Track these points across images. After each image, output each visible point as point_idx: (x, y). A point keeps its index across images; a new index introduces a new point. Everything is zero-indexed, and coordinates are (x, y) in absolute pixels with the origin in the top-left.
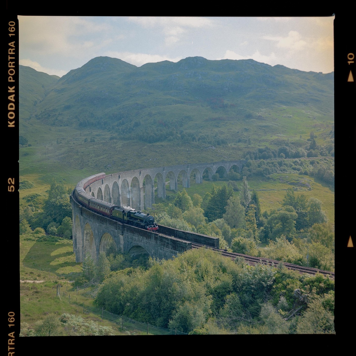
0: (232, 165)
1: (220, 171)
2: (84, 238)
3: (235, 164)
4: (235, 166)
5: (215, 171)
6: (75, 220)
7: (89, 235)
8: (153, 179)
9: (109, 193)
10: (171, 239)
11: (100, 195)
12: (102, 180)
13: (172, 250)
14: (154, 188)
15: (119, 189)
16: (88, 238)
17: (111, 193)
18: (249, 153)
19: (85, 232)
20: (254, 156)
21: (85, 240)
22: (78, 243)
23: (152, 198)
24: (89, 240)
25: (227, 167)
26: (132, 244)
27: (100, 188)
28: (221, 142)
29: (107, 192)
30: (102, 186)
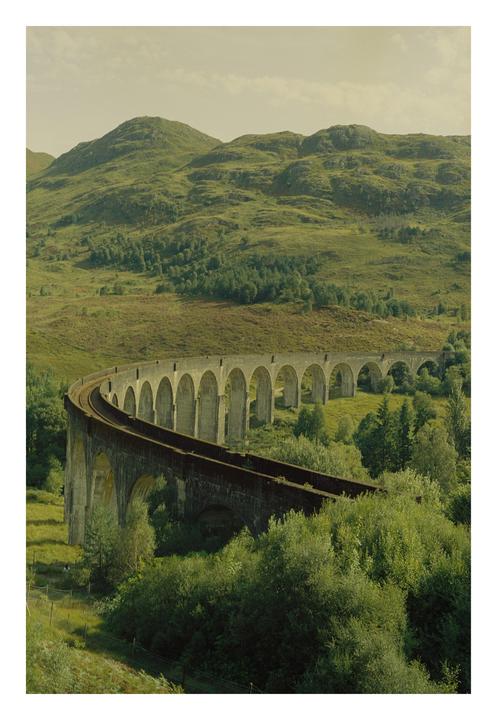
0: (424, 360)
1: (398, 371)
2: (91, 488)
3: (431, 359)
4: (429, 362)
5: (385, 372)
6: (72, 448)
7: (102, 481)
8: (248, 380)
9: (149, 400)
11: (131, 404)
12: (138, 370)
14: (249, 399)
15: (172, 394)
16: (100, 489)
17: (154, 402)
19: (95, 474)
21: (93, 493)
22: (75, 501)
23: (244, 421)
24: (102, 493)
25: (413, 364)
26: (205, 502)
27: (130, 387)
28: (400, 309)
29: (146, 399)
30: (136, 384)
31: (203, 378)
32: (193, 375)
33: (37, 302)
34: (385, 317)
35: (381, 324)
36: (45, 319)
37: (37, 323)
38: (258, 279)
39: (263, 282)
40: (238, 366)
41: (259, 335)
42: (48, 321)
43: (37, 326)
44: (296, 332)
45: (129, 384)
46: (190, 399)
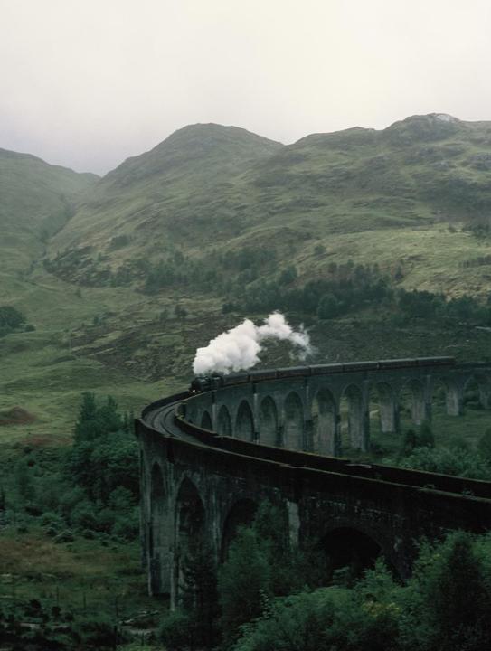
12: (213, 393)
26: (326, 526)
29: (225, 426)
30: (211, 409)
31: (286, 401)
32: (275, 398)
40: (325, 385)
45: (205, 409)
46: (274, 426)
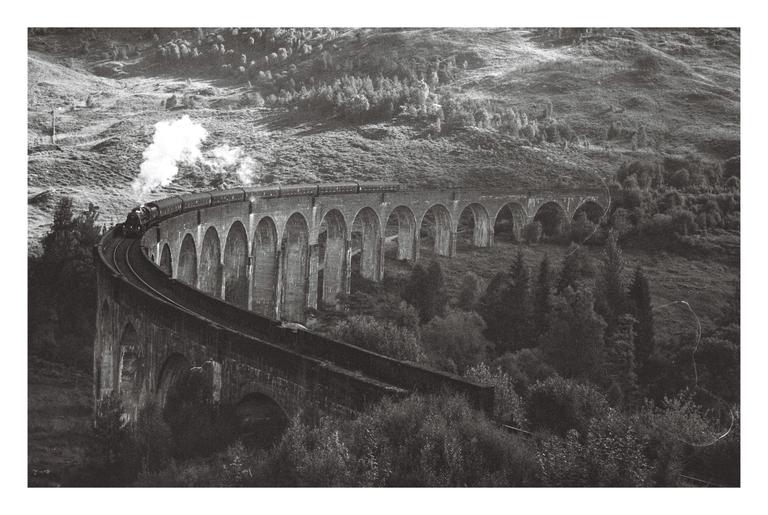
0: (583, 201)
1: (548, 216)
2: (118, 368)
3: (593, 199)
4: (590, 203)
5: (531, 216)
7: (133, 359)
8: (350, 224)
9: (216, 251)
10: (352, 379)
11: (191, 257)
12: (199, 213)
13: (351, 411)
14: (350, 250)
15: (247, 243)
16: (130, 369)
17: (222, 253)
18: (636, 169)
19: (124, 350)
20: (650, 178)
21: (121, 374)
23: (344, 277)
24: (133, 374)
25: (569, 206)
26: (243, 389)
27: (189, 235)
28: (557, 133)
29: (212, 250)
30: (197, 231)
31: (289, 222)
32: (276, 219)
33: (80, 116)
34: (537, 142)
35: (530, 153)
36: (90, 139)
37: (79, 145)
38: (372, 91)
39: (379, 95)
40: (336, 206)
41: (369, 165)
42: (94, 143)
43: (79, 149)
44: (419, 161)
45: (187, 231)
46: (272, 250)
